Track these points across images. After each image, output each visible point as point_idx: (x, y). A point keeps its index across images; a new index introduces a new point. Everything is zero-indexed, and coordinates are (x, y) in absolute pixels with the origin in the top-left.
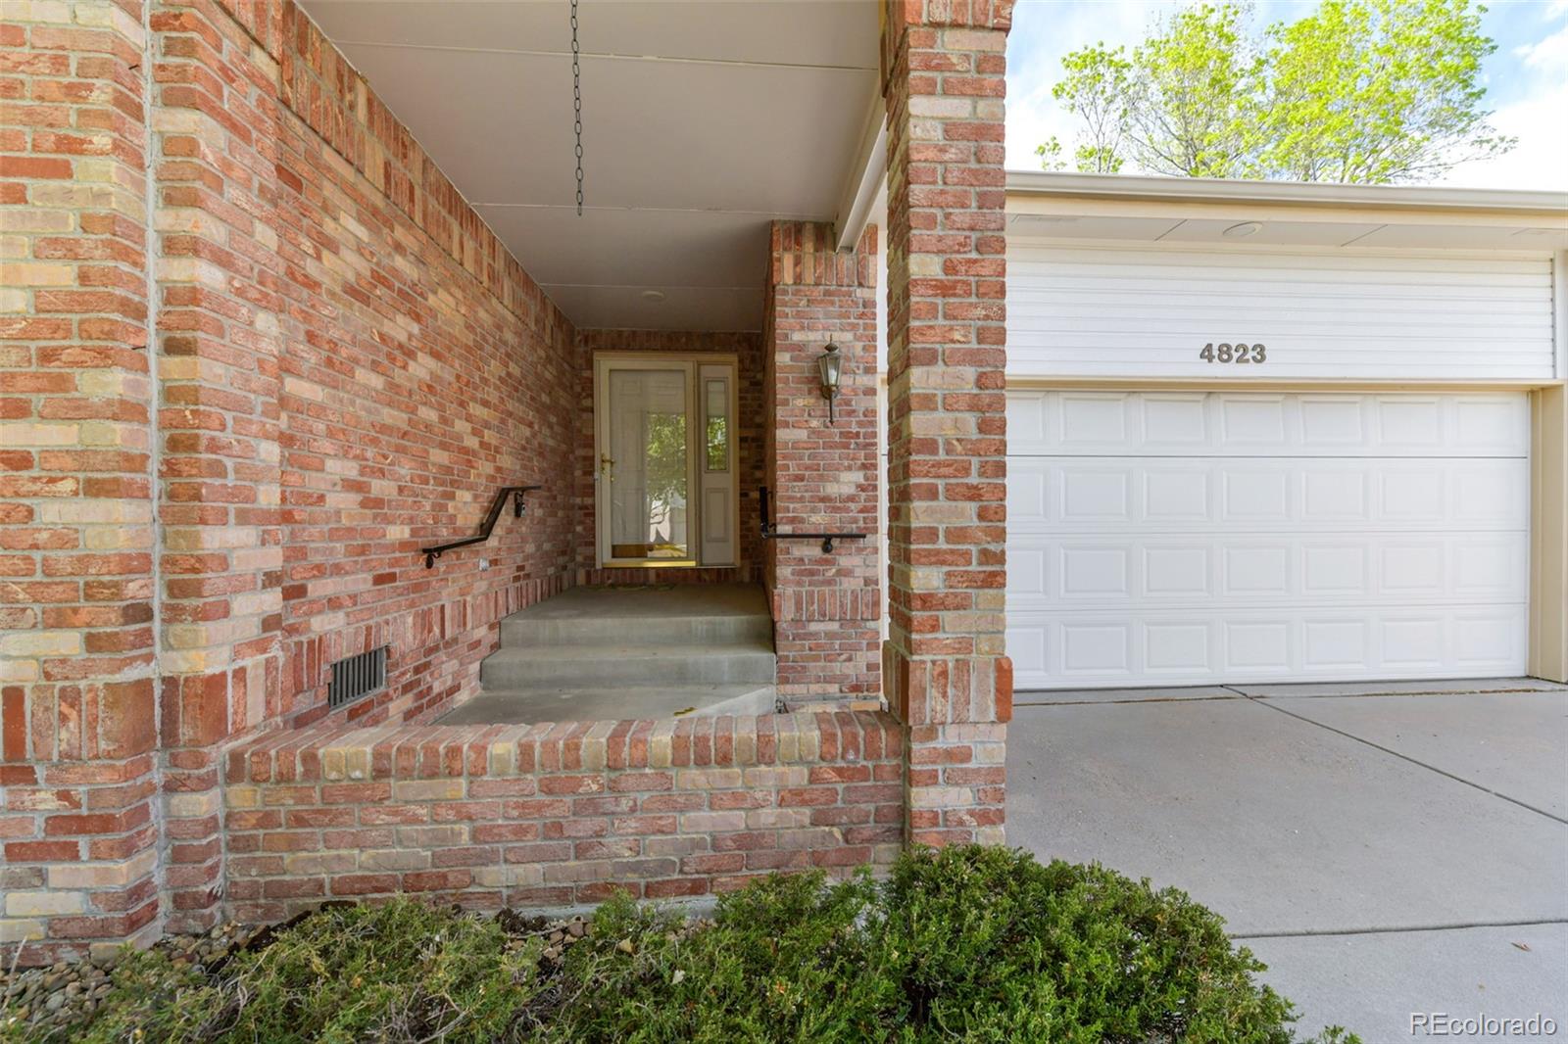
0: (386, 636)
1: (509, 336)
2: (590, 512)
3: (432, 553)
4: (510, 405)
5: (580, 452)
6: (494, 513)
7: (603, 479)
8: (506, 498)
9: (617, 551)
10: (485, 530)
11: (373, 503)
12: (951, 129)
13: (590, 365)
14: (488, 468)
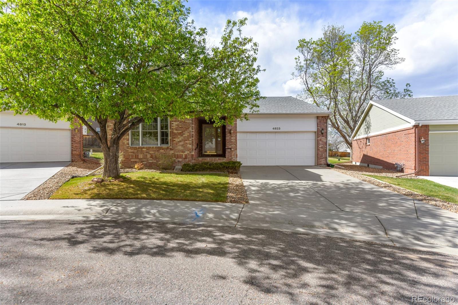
1: (197, 127)
2: (202, 146)
4: (197, 134)
5: (201, 138)
7: (203, 142)
8: (198, 145)
10: (197, 148)
13: (202, 126)
14: (196, 142)
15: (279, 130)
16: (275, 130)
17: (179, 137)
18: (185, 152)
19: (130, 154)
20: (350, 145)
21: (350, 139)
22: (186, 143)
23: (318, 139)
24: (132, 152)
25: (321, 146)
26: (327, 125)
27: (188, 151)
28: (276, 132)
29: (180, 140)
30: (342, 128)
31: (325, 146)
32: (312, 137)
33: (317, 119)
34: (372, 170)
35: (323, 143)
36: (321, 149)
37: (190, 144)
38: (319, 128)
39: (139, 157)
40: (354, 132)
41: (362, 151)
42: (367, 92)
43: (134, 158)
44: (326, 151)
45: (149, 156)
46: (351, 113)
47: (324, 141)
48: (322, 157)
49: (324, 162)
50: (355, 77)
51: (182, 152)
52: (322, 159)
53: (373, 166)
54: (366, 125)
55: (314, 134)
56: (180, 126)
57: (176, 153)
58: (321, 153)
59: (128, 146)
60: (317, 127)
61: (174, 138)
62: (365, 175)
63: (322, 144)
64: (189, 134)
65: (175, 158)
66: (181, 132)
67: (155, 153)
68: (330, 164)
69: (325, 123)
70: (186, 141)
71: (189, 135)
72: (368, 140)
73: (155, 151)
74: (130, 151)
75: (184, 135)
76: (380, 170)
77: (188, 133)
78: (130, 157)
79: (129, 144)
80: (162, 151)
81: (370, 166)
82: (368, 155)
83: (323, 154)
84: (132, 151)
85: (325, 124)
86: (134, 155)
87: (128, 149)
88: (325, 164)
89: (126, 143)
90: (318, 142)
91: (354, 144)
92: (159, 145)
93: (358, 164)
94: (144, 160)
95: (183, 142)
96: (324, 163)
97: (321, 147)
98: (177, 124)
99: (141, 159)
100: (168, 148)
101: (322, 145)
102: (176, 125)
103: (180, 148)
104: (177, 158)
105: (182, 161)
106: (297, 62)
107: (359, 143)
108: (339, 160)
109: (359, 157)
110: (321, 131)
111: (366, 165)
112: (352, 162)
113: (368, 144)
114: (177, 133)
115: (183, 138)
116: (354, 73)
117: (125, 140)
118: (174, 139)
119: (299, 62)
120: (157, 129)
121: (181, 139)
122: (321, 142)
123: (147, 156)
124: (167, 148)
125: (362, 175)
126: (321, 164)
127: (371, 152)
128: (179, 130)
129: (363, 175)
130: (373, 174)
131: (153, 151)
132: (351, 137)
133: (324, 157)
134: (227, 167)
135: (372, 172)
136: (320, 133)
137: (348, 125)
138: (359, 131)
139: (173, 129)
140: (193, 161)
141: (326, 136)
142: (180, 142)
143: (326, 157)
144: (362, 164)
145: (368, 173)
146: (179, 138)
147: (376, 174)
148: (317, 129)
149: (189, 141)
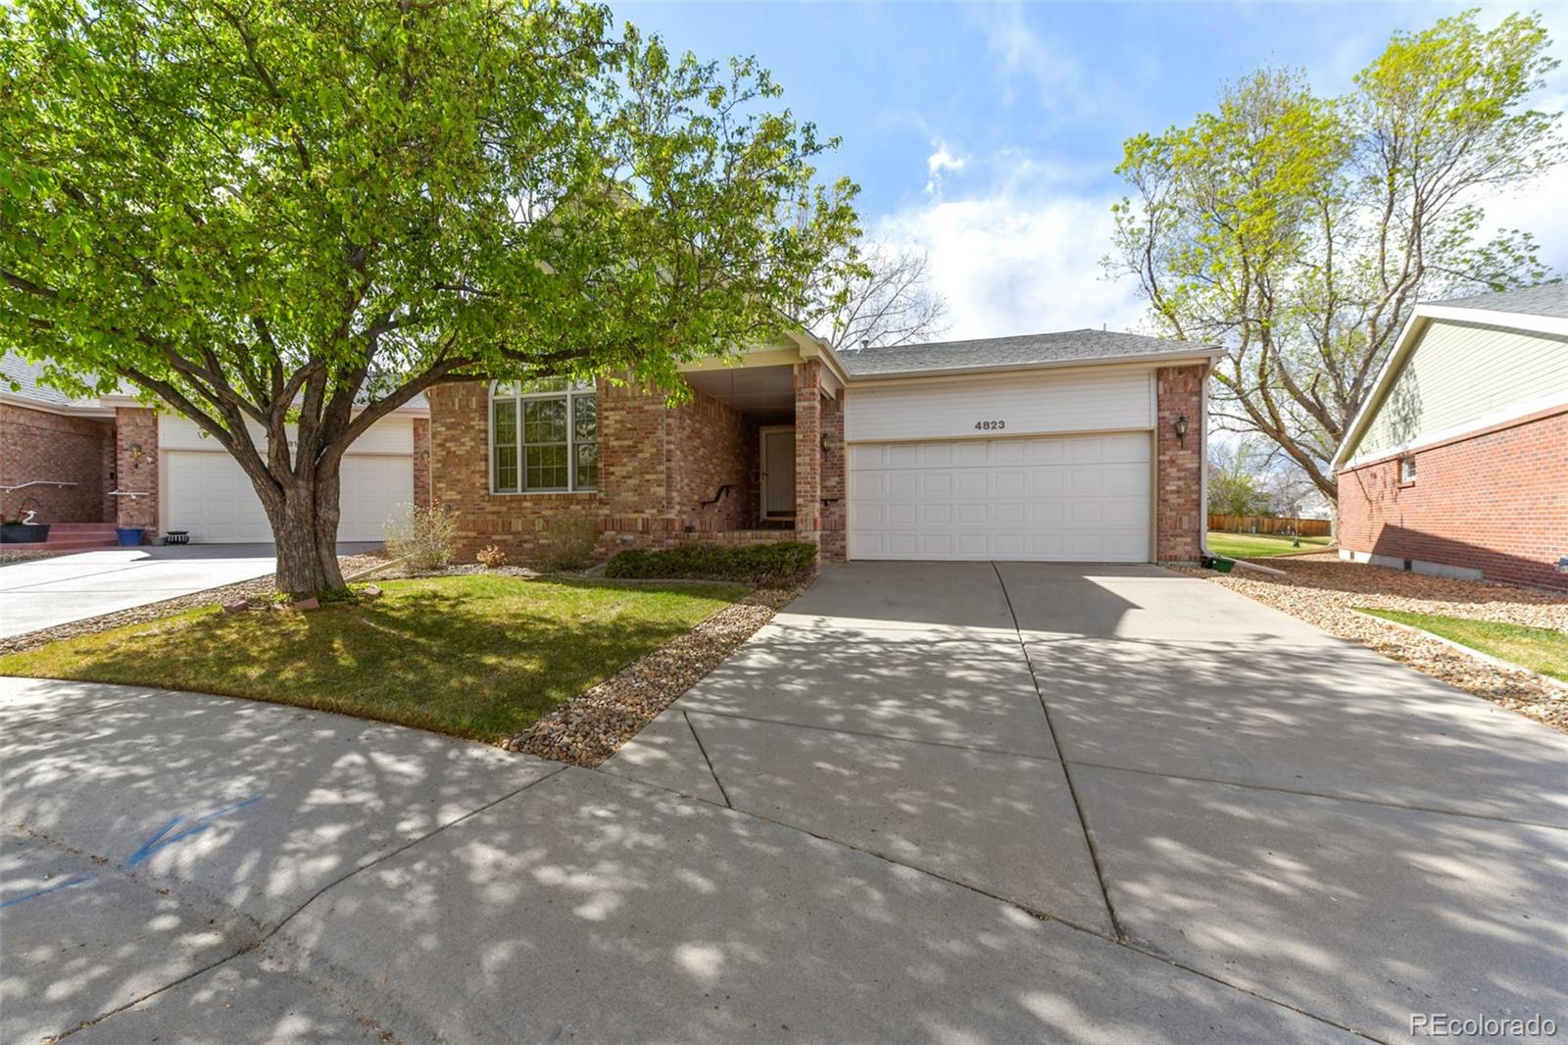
0: (694, 524)
1: (725, 432)
2: (758, 496)
3: (704, 504)
4: (726, 457)
5: (754, 471)
6: (719, 494)
7: (763, 481)
8: (724, 489)
9: (770, 514)
10: (717, 499)
11: (691, 489)
12: (804, 408)
13: (758, 433)
14: (717, 479)
15: (998, 432)
16: (983, 432)
17: (625, 460)
18: (643, 512)
19: (490, 517)
20: (1329, 489)
21: (1327, 471)
22: (648, 481)
23: (1162, 458)
24: (493, 513)
25: (1174, 488)
26: (1200, 402)
27: (653, 508)
28: (989, 440)
29: (628, 472)
30: (1298, 433)
31: (1195, 487)
32: (1138, 451)
33: (1158, 379)
34: (1423, 584)
35: (1182, 474)
36: (1173, 499)
37: (659, 486)
38: (1166, 414)
39: (513, 529)
40: (1345, 440)
41: (1380, 509)
42: (1403, 292)
43: (500, 530)
44: (1199, 505)
45: (539, 524)
46: (1335, 378)
47: (1189, 466)
48: (1180, 531)
49: (1189, 548)
50: (1356, 251)
51: (635, 512)
52: (1178, 539)
53: (1435, 568)
54: (1397, 412)
55: (1146, 438)
56: (629, 426)
57: (617, 516)
58: (1174, 514)
59: (483, 492)
60: (1159, 410)
61: (612, 465)
62: (1382, 612)
63: (1179, 479)
64: (654, 450)
65: (613, 533)
66: (630, 443)
67: (555, 515)
68: (1212, 559)
69: (1192, 393)
70: (648, 473)
71: (656, 454)
72: (1405, 467)
73: (556, 508)
74: (489, 508)
75: (640, 455)
76: (1468, 589)
77: (653, 446)
78: (490, 529)
79: (487, 489)
80: (574, 507)
81: (1417, 565)
82: (1408, 525)
83: (1185, 519)
84: (495, 509)
85: (1195, 399)
86: (500, 521)
87: (485, 504)
88: (1190, 559)
89: (478, 485)
90: (1159, 470)
91: (1347, 486)
92: (570, 490)
93: (1363, 558)
94: (527, 537)
95: (637, 476)
96: (1187, 552)
97: (1172, 492)
98: (618, 418)
99: (519, 533)
100: (592, 498)
101: (1181, 483)
102: (616, 422)
103: (630, 497)
104: (618, 533)
105: (635, 541)
106: (1119, 221)
107: (1366, 480)
108: (1297, 545)
109: (1366, 532)
110: (1175, 428)
111: (1399, 563)
112: (1337, 551)
113: (1407, 479)
114: (621, 447)
115: (636, 464)
116: (1350, 239)
117: (478, 476)
118: (612, 469)
119: (1128, 216)
120: (565, 439)
121: (630, 468)
122: (1173, 471)
123: (534, 525)
124: (590, 500)
125: (1363, 615)
126: (1175, 558)
127: (1420, 515)
128: (625, 439)
129: (1368, 610)
130: (1426, 606)
131: (551, 508)
132: (1333, 462)
133: (1186, 531)
134: (754, 564)
135: (1428, 596)
136: (1171, 436)
137: (1321, 421)
138: (1369, 434)
139: (606, 435)
140: (671, 541)
141: (1195, 447)
142: (630, 477)
143: (1199, 531)
144: (1379, 560)
145: (1397, 603)
146: (625, 465)
147: (1449, 608)
148: (1159, 418)
149: (656, 473)
